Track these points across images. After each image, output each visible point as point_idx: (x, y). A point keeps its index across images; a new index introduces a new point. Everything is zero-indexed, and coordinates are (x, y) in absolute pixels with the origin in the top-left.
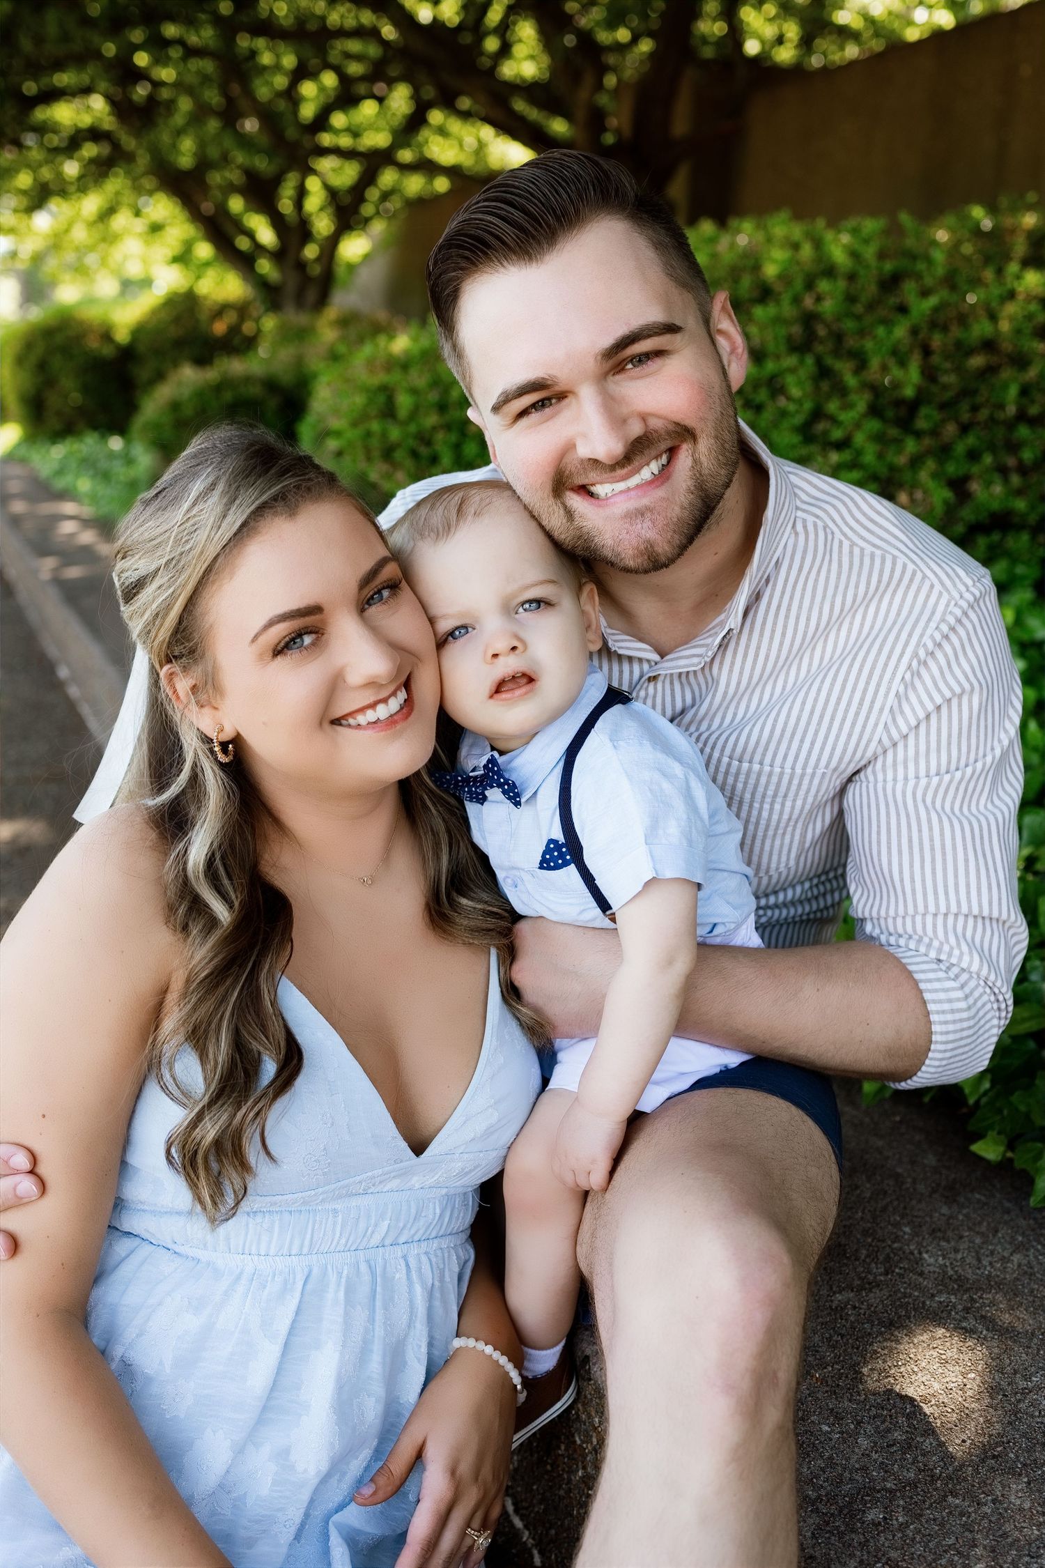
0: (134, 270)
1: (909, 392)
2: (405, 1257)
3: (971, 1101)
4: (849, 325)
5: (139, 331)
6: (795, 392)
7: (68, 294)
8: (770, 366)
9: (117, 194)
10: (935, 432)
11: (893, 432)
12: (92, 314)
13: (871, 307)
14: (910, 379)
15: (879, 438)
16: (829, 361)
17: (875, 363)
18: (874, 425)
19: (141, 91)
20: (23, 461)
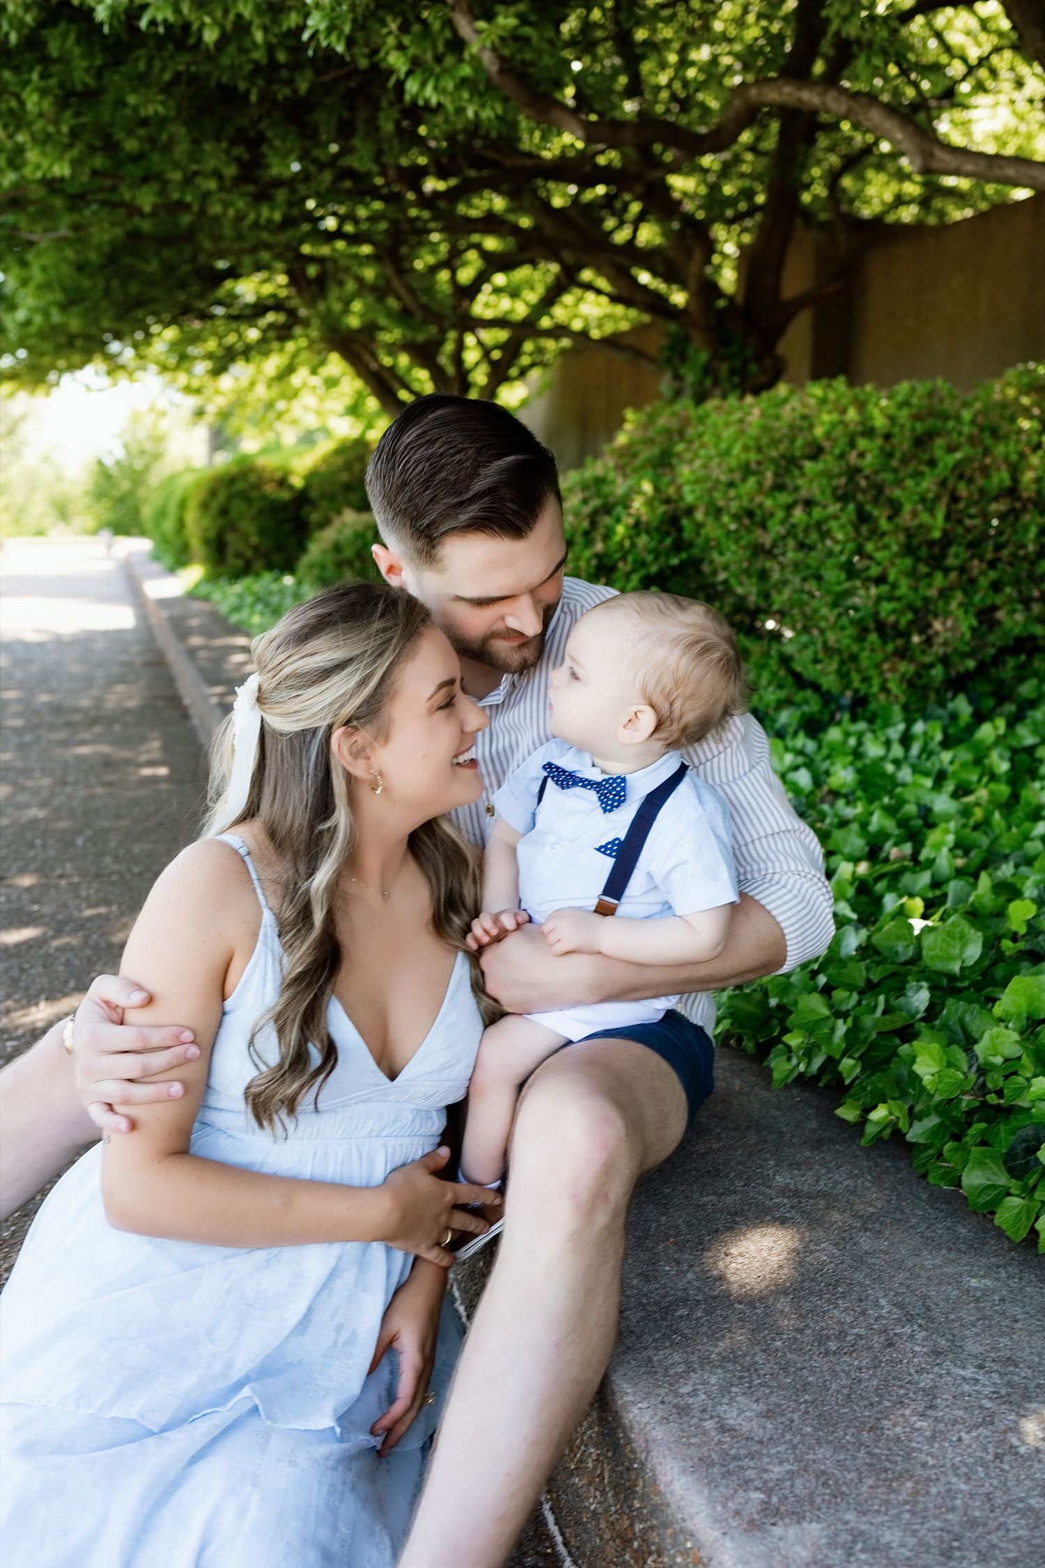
0: (311, 421)
1: (937, 534)
2: (385, 1146)
3: (847, 1082)
4: (887, 476)
5: (311, 476)
6: (840, 536)
7: (250, 444)
8: (817, 513)
9: (295, 356)
10: (962, 570)
11: (923, 569)
12: (269, 462)
13: (904, 461)
14: (937, 524)
15: (912, 574)
16: (868, 508)
17: (907, 508)
18: (908, 562)
19: (312, 271)
20: (206, 598)
